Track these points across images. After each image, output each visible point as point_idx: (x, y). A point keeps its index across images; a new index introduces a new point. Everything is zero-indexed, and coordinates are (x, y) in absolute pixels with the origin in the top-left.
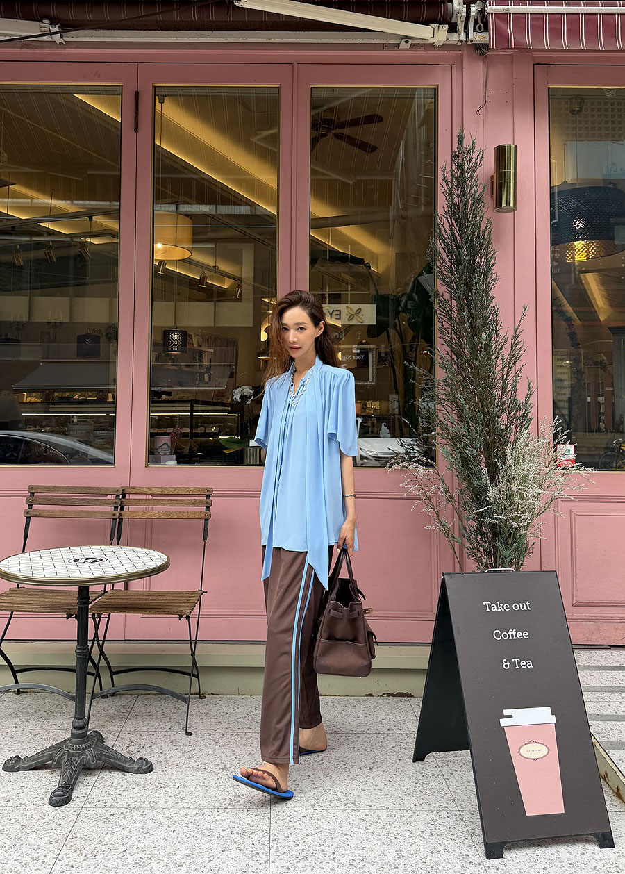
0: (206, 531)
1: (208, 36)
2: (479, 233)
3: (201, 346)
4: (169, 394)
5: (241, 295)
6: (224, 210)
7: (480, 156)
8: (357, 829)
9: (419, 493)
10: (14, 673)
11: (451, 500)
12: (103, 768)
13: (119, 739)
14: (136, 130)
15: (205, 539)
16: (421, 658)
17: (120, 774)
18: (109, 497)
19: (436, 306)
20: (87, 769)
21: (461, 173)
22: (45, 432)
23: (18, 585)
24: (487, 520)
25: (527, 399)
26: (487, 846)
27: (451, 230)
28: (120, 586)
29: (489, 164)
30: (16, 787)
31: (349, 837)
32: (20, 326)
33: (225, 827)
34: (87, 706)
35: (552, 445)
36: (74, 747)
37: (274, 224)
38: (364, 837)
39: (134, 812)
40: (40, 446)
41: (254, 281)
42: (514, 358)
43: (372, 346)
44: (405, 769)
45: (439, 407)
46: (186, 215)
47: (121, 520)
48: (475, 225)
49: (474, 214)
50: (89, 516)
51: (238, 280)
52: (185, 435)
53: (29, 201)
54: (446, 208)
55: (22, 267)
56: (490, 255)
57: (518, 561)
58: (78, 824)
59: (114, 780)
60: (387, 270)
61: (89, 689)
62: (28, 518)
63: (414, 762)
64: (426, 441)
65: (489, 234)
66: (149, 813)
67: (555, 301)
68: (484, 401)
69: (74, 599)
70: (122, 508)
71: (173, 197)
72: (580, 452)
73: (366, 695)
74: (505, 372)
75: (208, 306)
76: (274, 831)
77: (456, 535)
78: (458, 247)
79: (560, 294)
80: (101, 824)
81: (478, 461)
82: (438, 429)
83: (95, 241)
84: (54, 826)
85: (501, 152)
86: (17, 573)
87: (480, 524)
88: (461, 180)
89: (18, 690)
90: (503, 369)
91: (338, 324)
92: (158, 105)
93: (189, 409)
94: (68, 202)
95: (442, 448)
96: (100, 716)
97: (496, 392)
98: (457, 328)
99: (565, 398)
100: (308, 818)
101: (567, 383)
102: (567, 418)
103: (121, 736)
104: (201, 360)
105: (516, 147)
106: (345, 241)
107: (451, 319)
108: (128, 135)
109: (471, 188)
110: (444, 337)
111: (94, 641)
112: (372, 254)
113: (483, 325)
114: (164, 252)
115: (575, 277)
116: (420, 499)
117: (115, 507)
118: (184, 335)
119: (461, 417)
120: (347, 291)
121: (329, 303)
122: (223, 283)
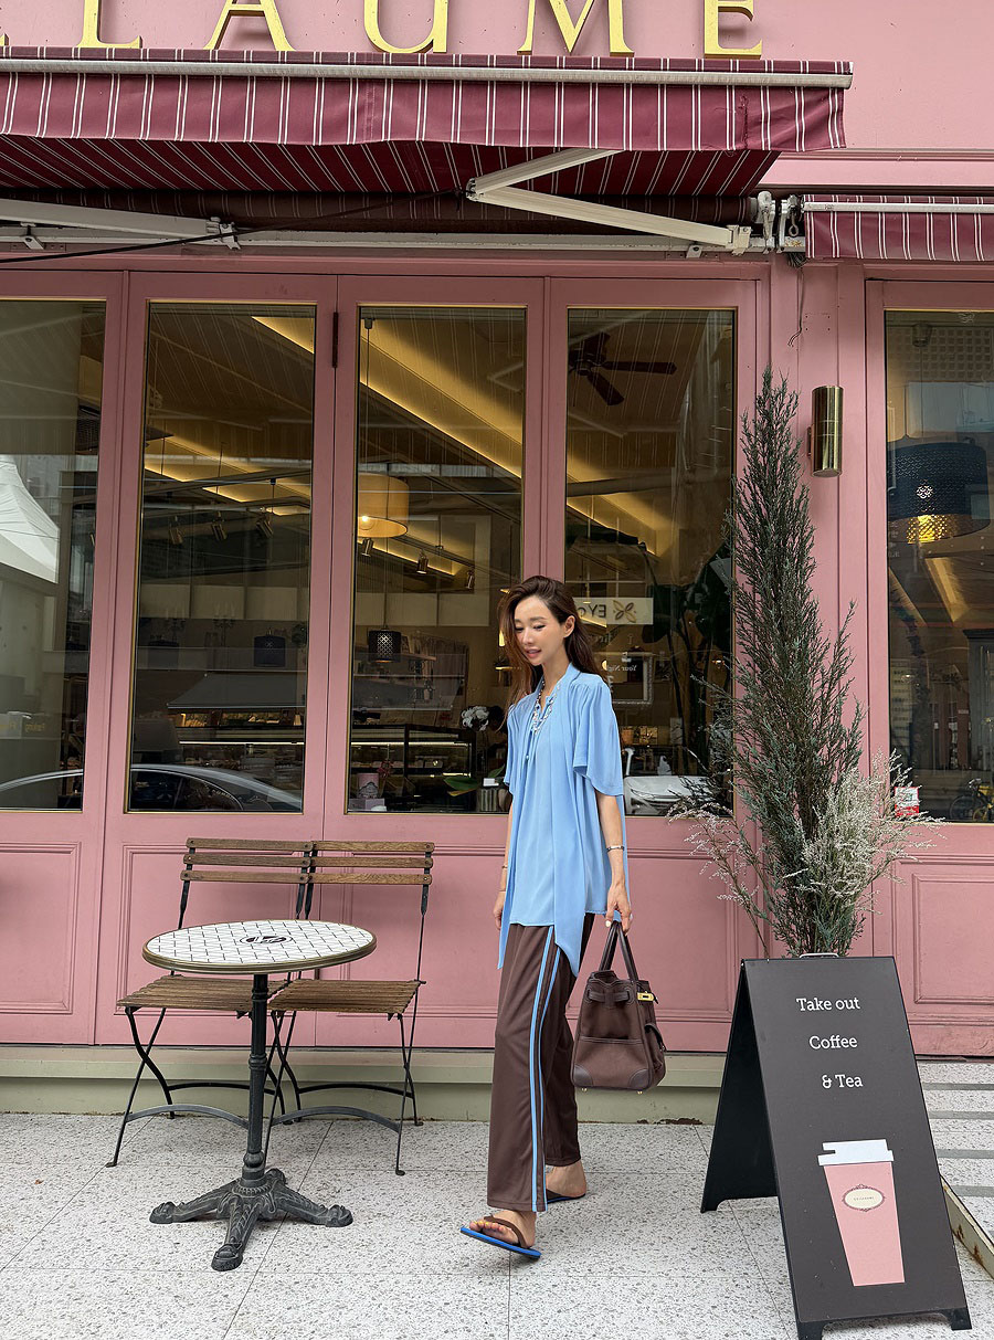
0: (425, 900)
1: (432, 240)
2: (791, 504)
3: (419, 653)
4: (376, 715)
5: (473, 585)
6: (451, 471)
7: (793, 402)
8: (625, 1304)
9: (711, 851)
10: (167, 1090)
11: (753, 861)
12: (284, 1219)
13: (308, 1180)
14: (335, 365)
15: (423, 910)
16: (712, 1072)
17: (308, 1227)
18: (295, 854)
19: (734, 601)
20: (264, 1221)
21: (768, 424)
22: (210, 766)
23: (172, 973)
24: (802, 888)
25: (855, 726)
26: (799, 1326)
27: (755, 500)
28: (309, 975)
29: (804, 413)
30: (168, 1245)
31: (615, 1314)
32: (177, 624)
33: (448, 1300)
34: (265, 1135)
35: (888, 788)
36: (247, 1191)
37: (518, 490)
38: (636, 1314)
39: (327, 1279)
40: (202, 785)
41: (491, 567)
42: (838, 671)
43: (647, 654)
44: (690, 1222)
45: (737, 736)
46: (400, 478)
47: (311, 886)
48: (786, 494)
49: (786, 479)
50: (268, 879)
51: (469, 565)
52: (398, 771)
53: (191, 457)
54: (748, 470)
55: (180, 546)
56: (806, 534)
57: (843, 944)
58: (251, 1295)
59: (300, 1235)
60: (669, 550)
61: (267, 1111)
62: (187, 882)
63: (702, 1212)
64: (720, 781)
65: (806, 505)
66: (347, 1281)
67: (892, 595)
68: (798, 728)
69: (248, 992)
70: (313, 870)
71: (382, 453)
72: (924, 796)
73: (639, 1122)
74: (826, 690)
75: (429, 599)
76: (514, 1305)
77: (760, 908)
78: (764, 523)
79: (898, 585)
80: (282, 1295)
81: (789, 810)
82: (735, 764)
83: (278, 512)
84: (219, 1297)
85: (821, 396)
86: (171, 956)
87: (792, 893)
88: (768, 432)
89: (172, 1113)
90: (823, 686)
91: (602, 623)
92: (364, 331)
93: (403, 736)
94: (244, 460)
95: (741, 791)
96: (281, 1148)
97: (813, 717)
98: (762, 631)
99: (905, 724)
100: (560, 1288)
101: (906, 705)
102: (907, 750)
103: (310, 1175)
104: (419, 672)
105: (841, 390)
106: (613, 513)
107: (754, 618)
108: (323, 372)
109: (781, 445)
110: (745, 642)
111: (273, 1047)
112: (648, 530)
113: (797, 628)
114: (370, 528)
115: (918, 563)
116: (711, 859)
117: (303, 868)
118: (397, 637)
119: (767, 750)
120: (615, 579)
121: (591, 596)
122: (450, 570)
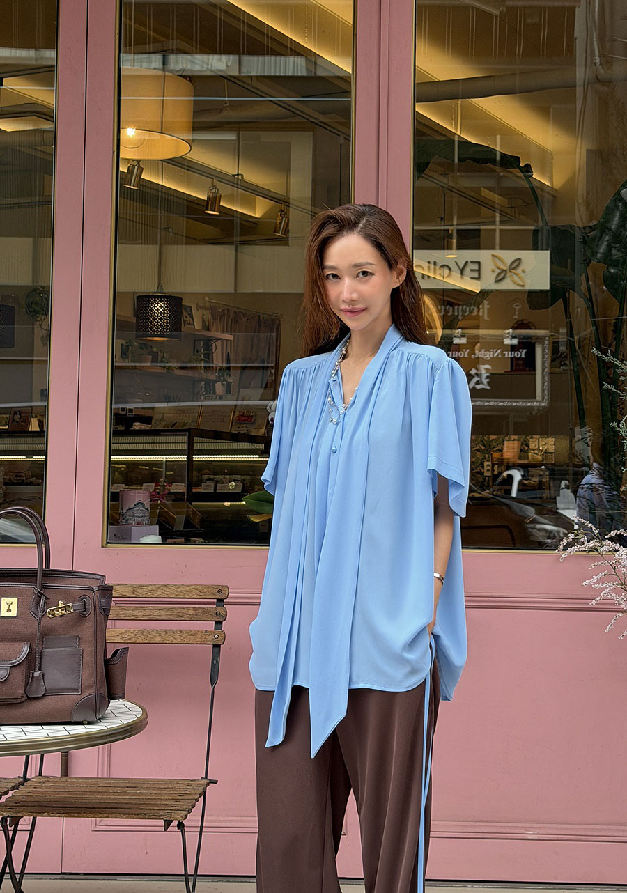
0: (215, 668)
3: (208, 329)
6: (256, 66)
15: (213, 680)
37: (347, 93)
43: (540, 332)
46: (185, 77)
51: (282, 202)
52: (178, 497)
60: (571, 181)
71: (156, 40)
75: (224, 253)
83: (7, 126)
93: (185, 446)
104: (208, 357)
106: (491, 126)
112: (543, 150)
114: (139, 144)
120: (493, 223)
121: (458, 248)
122: (253, 207)
